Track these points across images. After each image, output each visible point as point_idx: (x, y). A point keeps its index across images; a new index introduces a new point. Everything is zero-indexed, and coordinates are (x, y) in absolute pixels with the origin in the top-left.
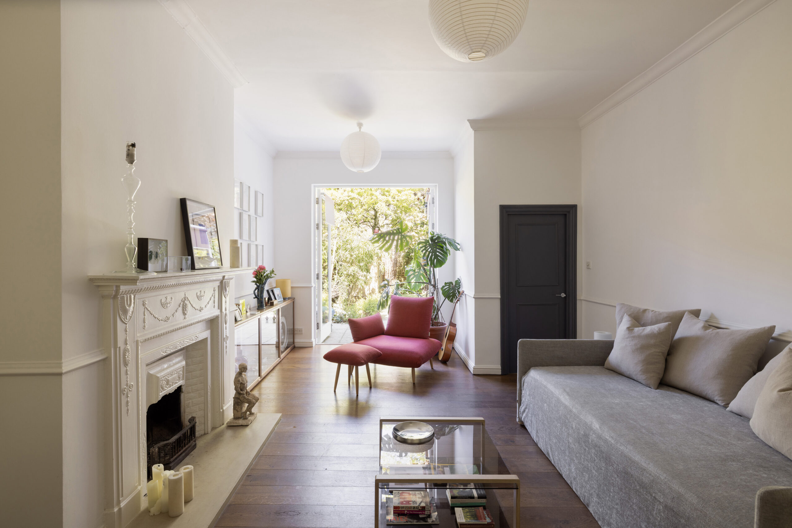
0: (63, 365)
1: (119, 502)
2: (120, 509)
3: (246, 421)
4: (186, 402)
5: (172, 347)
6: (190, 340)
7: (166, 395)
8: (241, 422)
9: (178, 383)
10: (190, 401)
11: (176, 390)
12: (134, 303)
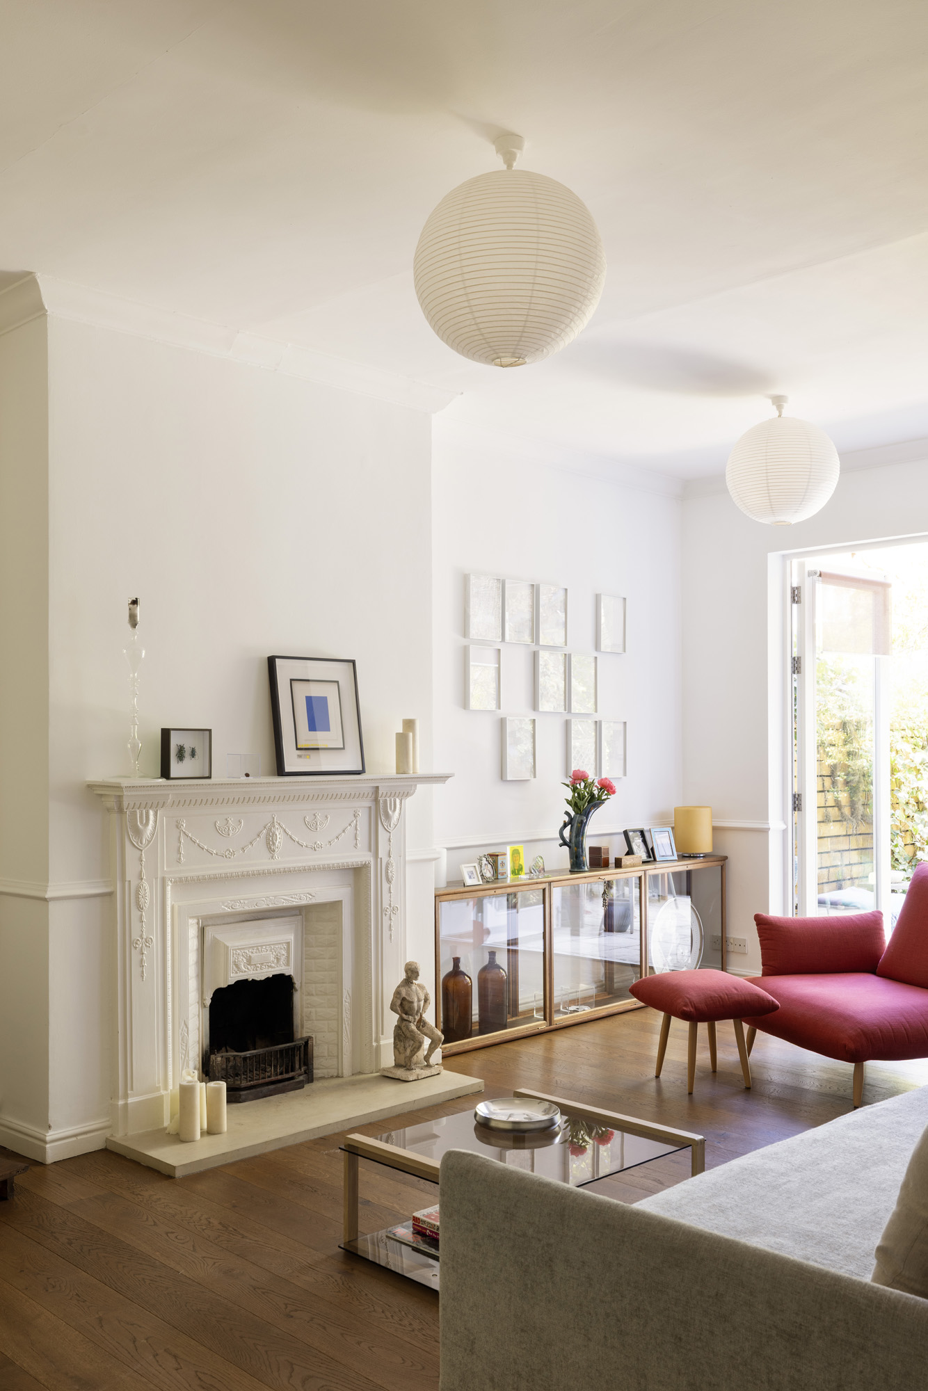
0: (49, 889)
1: (126, 1096)
2: (126, 1104)
3: (408, 1073)
4: (305, 1010)
5: (246, 902)
6: (292, 898)
7: (247, 980)
8: (400, 1073)
9: (274, 968)
10: (313, 1010)
11: (268, 978)
12: (155, 821)
